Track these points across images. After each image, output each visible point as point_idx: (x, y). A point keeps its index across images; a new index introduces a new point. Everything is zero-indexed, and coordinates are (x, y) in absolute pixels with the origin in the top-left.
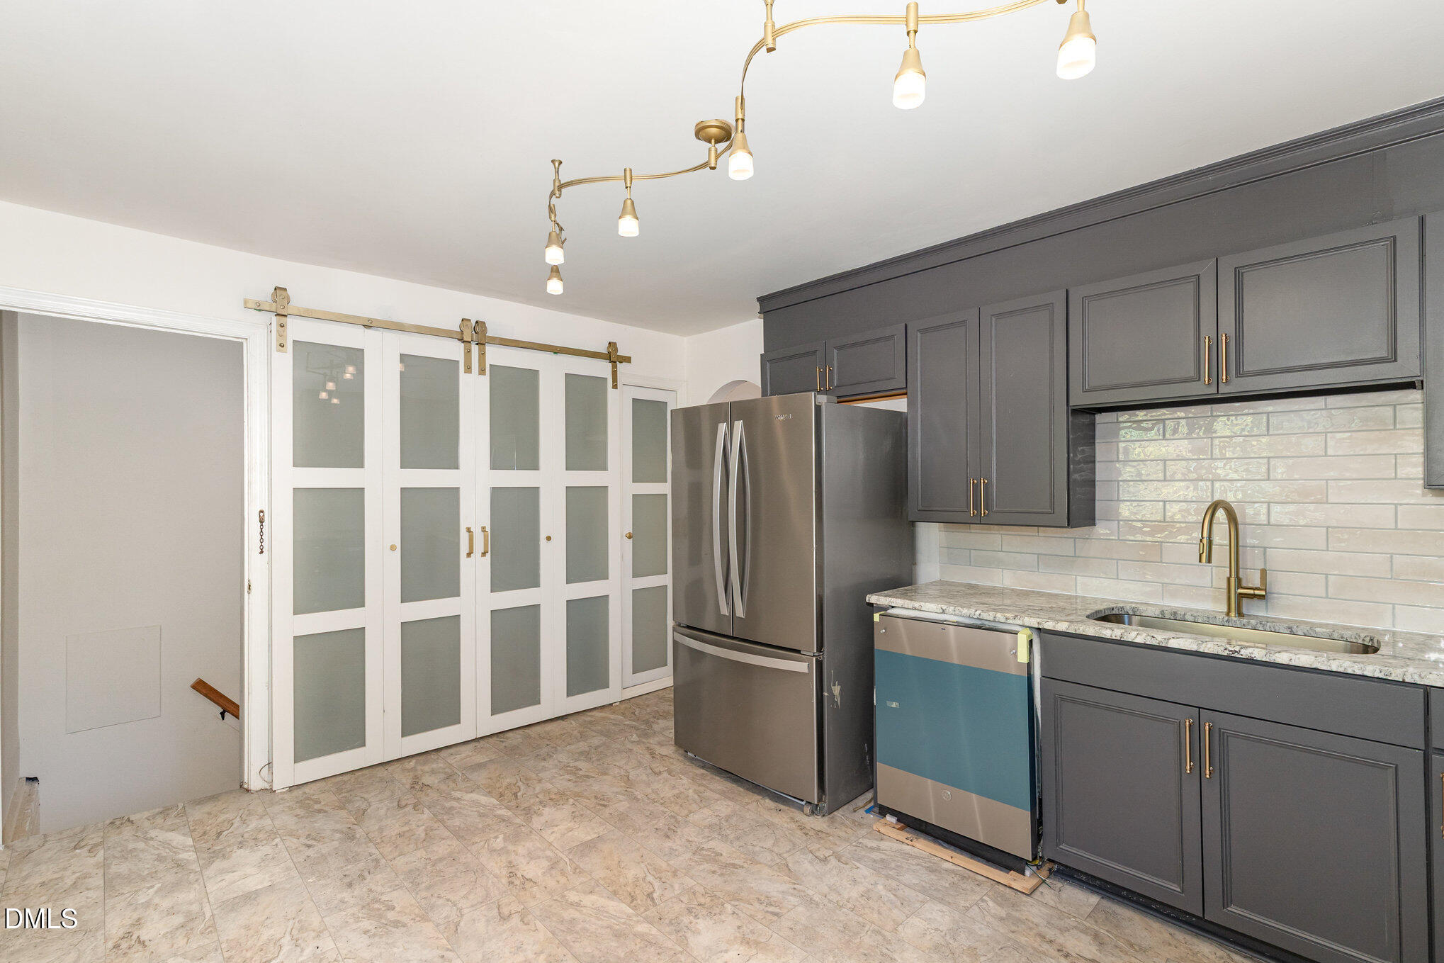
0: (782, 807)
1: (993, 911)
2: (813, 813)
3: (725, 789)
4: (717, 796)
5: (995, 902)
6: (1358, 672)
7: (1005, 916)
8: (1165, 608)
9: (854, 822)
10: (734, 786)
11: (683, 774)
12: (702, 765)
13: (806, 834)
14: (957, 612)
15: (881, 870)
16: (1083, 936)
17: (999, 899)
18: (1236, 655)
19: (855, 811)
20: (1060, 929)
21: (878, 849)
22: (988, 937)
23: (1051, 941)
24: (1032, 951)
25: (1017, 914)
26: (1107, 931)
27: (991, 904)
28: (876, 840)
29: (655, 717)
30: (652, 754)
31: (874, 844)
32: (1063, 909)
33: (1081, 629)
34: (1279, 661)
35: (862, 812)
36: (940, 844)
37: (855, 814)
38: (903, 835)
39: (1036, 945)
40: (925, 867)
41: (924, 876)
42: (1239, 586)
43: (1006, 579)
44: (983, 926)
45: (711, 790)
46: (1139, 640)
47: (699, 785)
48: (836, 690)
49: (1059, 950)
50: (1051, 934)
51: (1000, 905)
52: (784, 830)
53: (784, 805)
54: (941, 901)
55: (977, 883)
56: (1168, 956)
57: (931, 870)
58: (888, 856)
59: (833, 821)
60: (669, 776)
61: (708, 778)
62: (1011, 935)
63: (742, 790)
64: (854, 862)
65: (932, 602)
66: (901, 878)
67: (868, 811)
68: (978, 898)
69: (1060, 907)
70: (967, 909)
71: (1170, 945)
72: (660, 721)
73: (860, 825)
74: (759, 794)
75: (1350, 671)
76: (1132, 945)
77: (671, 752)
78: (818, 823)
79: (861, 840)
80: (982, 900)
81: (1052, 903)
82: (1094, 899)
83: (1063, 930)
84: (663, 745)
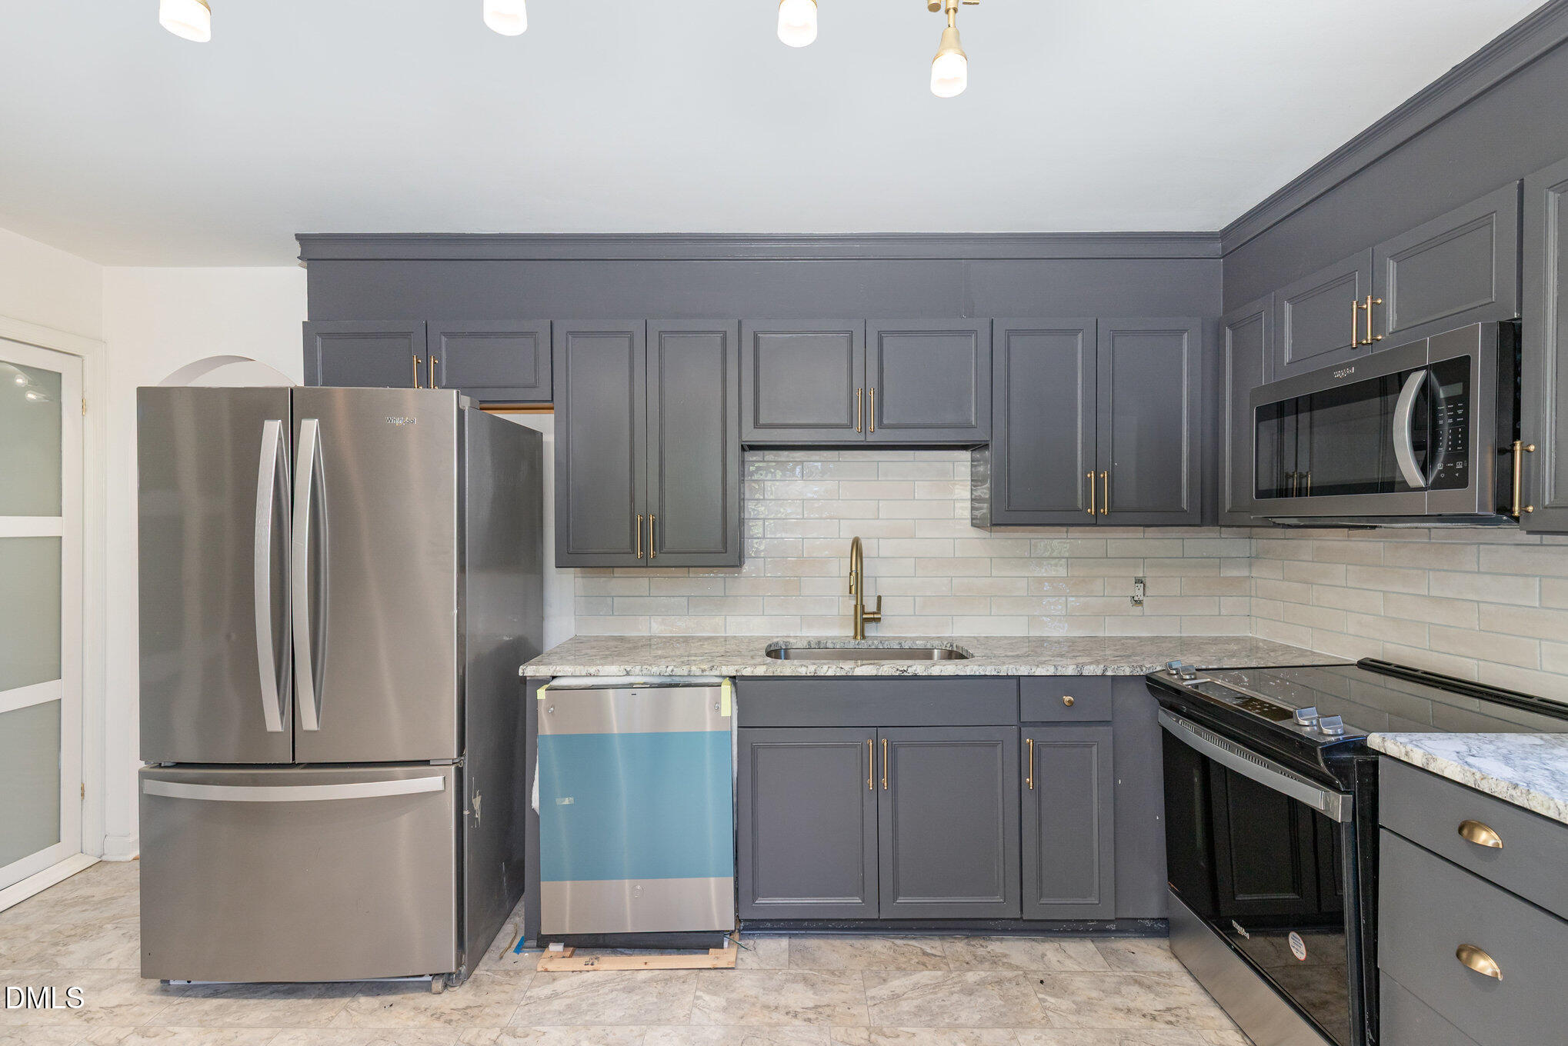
0: (391, 998)
1: (713, 1005)
2: (446, 986)
3: (276, 1014)
4: (266, 1032)
5: (708, 993)
6: (983, 673)
7: (725, 1004)
8: (810, 639)
9: (507, 973)
10: (293, 1002)
11: (177, 1024)
12: (209, 991)
13: (449, 1022)
14: (645, 672)
15: (574, 1021)
16: (795, 986)
17: (710, 987)
18: (905, 674)
19: (501, 958)
20: (776, 991)
21: (555, 995)
22: (724, 1038)
23: (776, 1008)
24: (768, 1029)
25: (734, 996)
26: (811, 970)
27: (707, 997)
28: (548, 983)
29: (56, 944)
30: (86, 1016)
31: (547, 991)
32: (768, 967)
33: (779, 670)
34: (934, 674)
35: (511, 955)
36: (622, 953)
37: (502, 961)
38: (579, 962)
39: (767, 1020)
40: (621, 990)
41: (625, 1001)
42: (863, 612)
43: (656, 627)
44: (712, 1028)
45: (249, 1027)
46: (830, 673)
47: (221, 1029)
48: (477, 802)
49: (787, 1013)
50: (771, 999)
51: (715, 994)
52: (413, 1031)
53: (394, 994)
54: (659, 1022)
55: (682, 980)
56: (861, 968)
57: (629, 990)
58: (573, 997)
59: (477, 984)
60: (145, 1040)
61: (234, 1008)
62: (743, 1022)
63: (310, 1001)
64: (534, 1028)
65: (612, 664)
66: (602, 1018)
67: (519, 949)
68: (692, 998)
69: (763, 966)
70: (689, 1016)
71: (856, 956)
72: (72, 947)
73: (518, 973)
74: (343, 995)
75: (977, 674)
76: (833, 973)
77: (128, 995)
78: (459, 997)
79: (528, 994)
80: (697, 998)
81: (755, 966)
82: (784, 942)
83: (779, 990)
84: (100, 990)
